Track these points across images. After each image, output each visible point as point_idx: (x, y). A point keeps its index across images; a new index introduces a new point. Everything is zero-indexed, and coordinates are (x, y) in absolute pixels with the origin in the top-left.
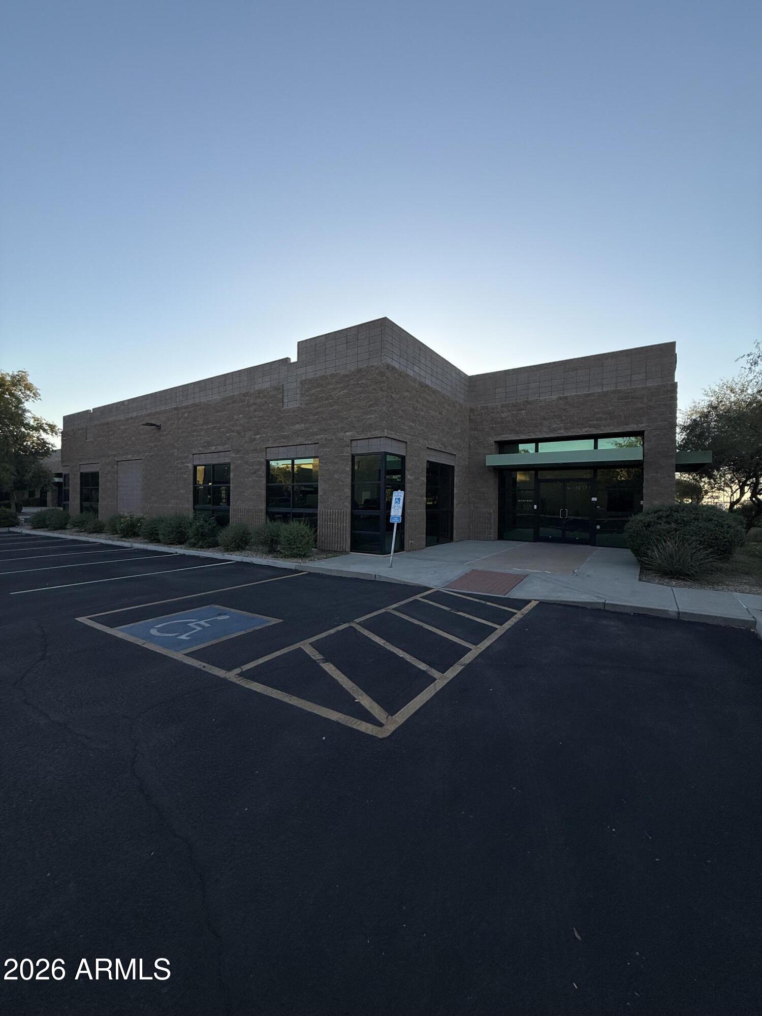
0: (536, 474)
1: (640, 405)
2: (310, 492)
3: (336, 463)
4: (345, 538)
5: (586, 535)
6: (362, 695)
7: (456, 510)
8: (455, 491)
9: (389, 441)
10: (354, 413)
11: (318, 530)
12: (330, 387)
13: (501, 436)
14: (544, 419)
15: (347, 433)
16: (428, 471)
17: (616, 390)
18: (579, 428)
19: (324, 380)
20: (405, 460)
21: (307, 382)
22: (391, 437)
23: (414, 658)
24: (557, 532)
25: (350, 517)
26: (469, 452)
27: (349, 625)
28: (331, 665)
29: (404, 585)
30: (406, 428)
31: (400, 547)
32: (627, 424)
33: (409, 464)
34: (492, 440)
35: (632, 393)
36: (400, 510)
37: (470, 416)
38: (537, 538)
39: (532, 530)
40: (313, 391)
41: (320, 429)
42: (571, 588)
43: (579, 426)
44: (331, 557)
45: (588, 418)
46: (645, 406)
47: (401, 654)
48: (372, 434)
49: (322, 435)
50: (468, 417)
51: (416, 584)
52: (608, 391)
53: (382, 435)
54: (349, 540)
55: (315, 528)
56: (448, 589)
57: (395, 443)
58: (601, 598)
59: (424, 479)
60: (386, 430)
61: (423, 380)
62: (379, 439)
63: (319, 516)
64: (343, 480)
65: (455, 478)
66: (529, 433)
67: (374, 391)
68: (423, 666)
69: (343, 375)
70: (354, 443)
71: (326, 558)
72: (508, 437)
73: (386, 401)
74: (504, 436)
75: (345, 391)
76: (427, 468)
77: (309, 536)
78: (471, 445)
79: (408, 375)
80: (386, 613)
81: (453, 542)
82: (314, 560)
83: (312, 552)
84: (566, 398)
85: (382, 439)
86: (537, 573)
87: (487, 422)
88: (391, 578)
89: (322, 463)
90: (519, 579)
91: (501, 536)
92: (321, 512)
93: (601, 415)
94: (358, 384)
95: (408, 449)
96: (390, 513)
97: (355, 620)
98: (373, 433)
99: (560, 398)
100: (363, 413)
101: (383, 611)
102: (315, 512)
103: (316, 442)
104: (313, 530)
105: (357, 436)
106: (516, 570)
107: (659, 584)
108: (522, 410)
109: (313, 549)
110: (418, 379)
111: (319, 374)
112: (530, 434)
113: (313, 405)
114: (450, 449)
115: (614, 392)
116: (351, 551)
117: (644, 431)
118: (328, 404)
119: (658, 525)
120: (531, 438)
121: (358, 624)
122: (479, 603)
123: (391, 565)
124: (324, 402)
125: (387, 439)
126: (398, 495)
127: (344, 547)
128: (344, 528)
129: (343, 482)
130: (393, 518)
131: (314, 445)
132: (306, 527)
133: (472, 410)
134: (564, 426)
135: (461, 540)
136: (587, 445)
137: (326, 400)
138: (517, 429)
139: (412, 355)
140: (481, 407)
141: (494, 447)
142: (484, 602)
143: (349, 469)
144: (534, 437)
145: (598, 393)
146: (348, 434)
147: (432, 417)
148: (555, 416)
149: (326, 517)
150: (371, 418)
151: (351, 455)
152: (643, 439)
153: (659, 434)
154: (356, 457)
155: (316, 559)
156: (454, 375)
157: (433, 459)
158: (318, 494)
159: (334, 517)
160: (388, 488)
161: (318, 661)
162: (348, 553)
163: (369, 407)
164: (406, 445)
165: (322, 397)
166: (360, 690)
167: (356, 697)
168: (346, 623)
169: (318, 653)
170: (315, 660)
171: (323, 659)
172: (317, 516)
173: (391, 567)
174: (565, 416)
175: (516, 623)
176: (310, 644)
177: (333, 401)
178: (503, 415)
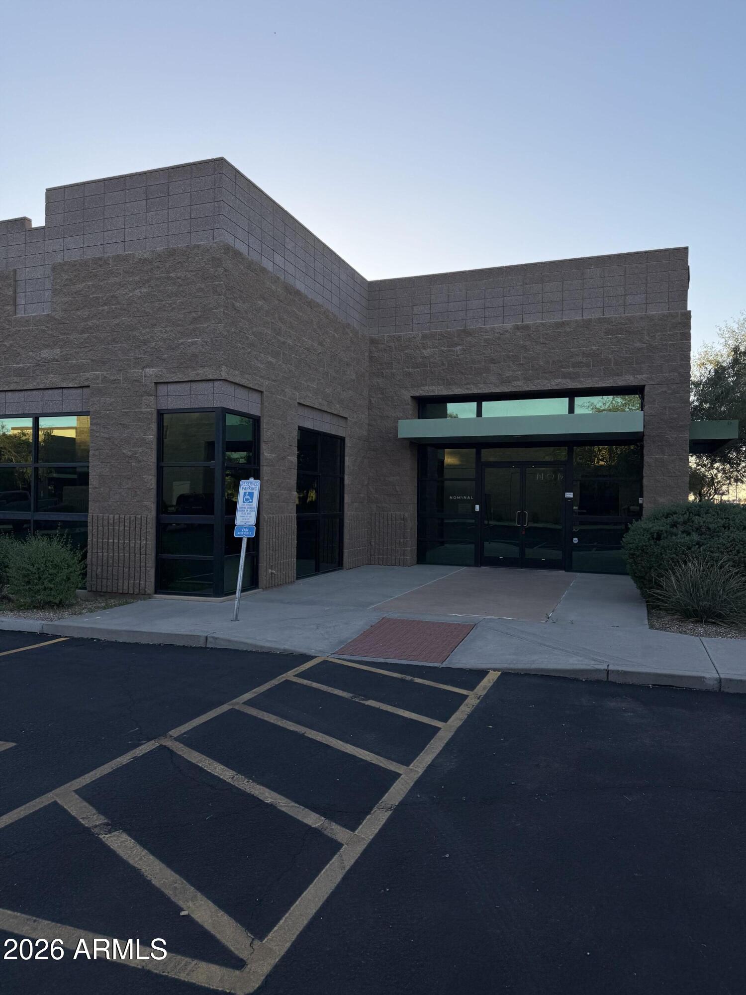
0: (478, 454)
1: (637, 345)
2: (72, 482)
3: (125, 426)
4: (143, 569)
5: (556, 554)
6: (194, 899)
7: (349, 513)
8: (347, 480)
9: (230, 389)
10: (161, 331)
11: (89, 554)
12: (112, 280)
13: (422, 388)
14: (493, 361)
15: (147, 370)
16: (301, 446)
17: (602, 319)
18: (546, 379)
19: (100, 266)
20: (259, 426)
21: (66, 268)
22: (234, 381)
23: (293, 804)
24: (513, 551)
25: (154, 529)
26: (369, 415)
27: (157, 745)
28: (125, 836)
29: (263, 653)
30: (262, 366)
31: (252, 582)
32: (618, 375)
33: (267, 432)
34: (407, 395)
35: (627, 324)
36: (254, 515)
37: (371, 352)
38: (481, 560)
39: (473, 546)
40: (80, 286)
41: (92, 361)
42: (549, 646)
43: (547, 375)
44: (115, 606)
45: (561, 362)
46: (644, 346)
47: (268, 796)
48: (198, 375)
49: (97, 371)
50: (367, 354)
51: (285, 649)
52: (590, 320)
53: (216, 377)
54: (152, 572)
55: (82, 549)
56: (342, 657)
57: (241, 393)
58: (601, 662)
59: (294, 459)
60: (224, 368)
61: (291, 281)
62: (211, 384)
63: (90, 528)
64: (141, 458)
65: (347, 458)
66: (468, 384)
67: (200, 294)
68: (313, 820)
69: (140, 260)
70: (163, 389)
71: (105, 608)
72: (433, 391)
73: (224, 312)
74: (427, 388)
75: (144, 290)
76: (298, 440)
77: (69, 566)
78: (373, 402)
79: (264, 270)
80: (232, 712)
81: (343, 569)
82: (80, 613)
83: (76, 597)
84: (527, 327)
85: (217, 384)
86: (491, 620)
87: (399, 363)
88: (236, 642)
89: (95, 424)
90: (461, 632)
91: (422, 558)
92: (95, 518)
93: (579, 359)
94: (168, 278)
95: (266, 404)
96: (234, 519)
97: (171, 733)
98: (200, 372)
99: (517, 328)
100: (179, 332)
101: (225, 708)
102: (83, 519)
103: (86, 384)
104: (79, 554)
105: (168, 375)
106: (456, 616)
107: (681, 632)
108: (457, 345)
109: (78, 591)
110: (282, 278)
111: (90, 255)
112: (468, 386)
113: (79, 313)
114: (337, 408)
115: (600, 321)
116: (156, 593)
117: (644, 386)
118: (108, 313)
119: (674, 537)
120: (470, 392)
121: (176, 739)
122: (402, 680)
123: (237, 615)
124: (101, 308)
125: (227, 384)
126: (249, 488)
127: (142, 586)
128: (143, 550)
129: (140, 462)
130: (240, 529)
131: (80, 391)
132: (64, 549)
133: (373, 341)
134: (522, 374)
135: (356, 566)
136: (557, 407)
137: (105, 304)
138: (448, 377)
139: (271, 233)
140: (389, 336)
141: (410, 407)
142: (409, 678)
143: (152, 437)
144: (475, 390)
145: (576, 321)
146: (149, 371)
147: (307, 349)
148: (508, 357)
149: (106, 528)
150: (195, 343)
151: (156, 411)
152: (642, 398)
153: (666, 392)
154: (166, 416)
155: (84, 611)
156: (344, 277)
157: (308, 425)
158: (87, 484)
159: (122, 528)
160: (227, 475)
161: (96, 830)
162: (149, 596)
163: (191, 323)
164: (262, 396)
165: (97, 298)
166: (188, 886)
167: (181, 903)
168: (152, 739)
169: (94, 811)
170: (88, 829)
171: (107, 824)
172: (87, 526)
173: (236, 619)
174: (524, 357)
175: (470, 716)
176: (76, 791)
177: (118, 306)
178: (426, 352)
